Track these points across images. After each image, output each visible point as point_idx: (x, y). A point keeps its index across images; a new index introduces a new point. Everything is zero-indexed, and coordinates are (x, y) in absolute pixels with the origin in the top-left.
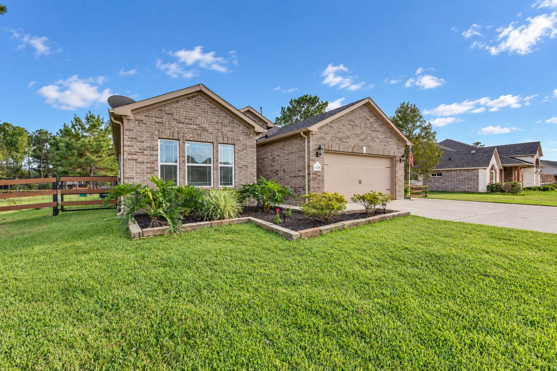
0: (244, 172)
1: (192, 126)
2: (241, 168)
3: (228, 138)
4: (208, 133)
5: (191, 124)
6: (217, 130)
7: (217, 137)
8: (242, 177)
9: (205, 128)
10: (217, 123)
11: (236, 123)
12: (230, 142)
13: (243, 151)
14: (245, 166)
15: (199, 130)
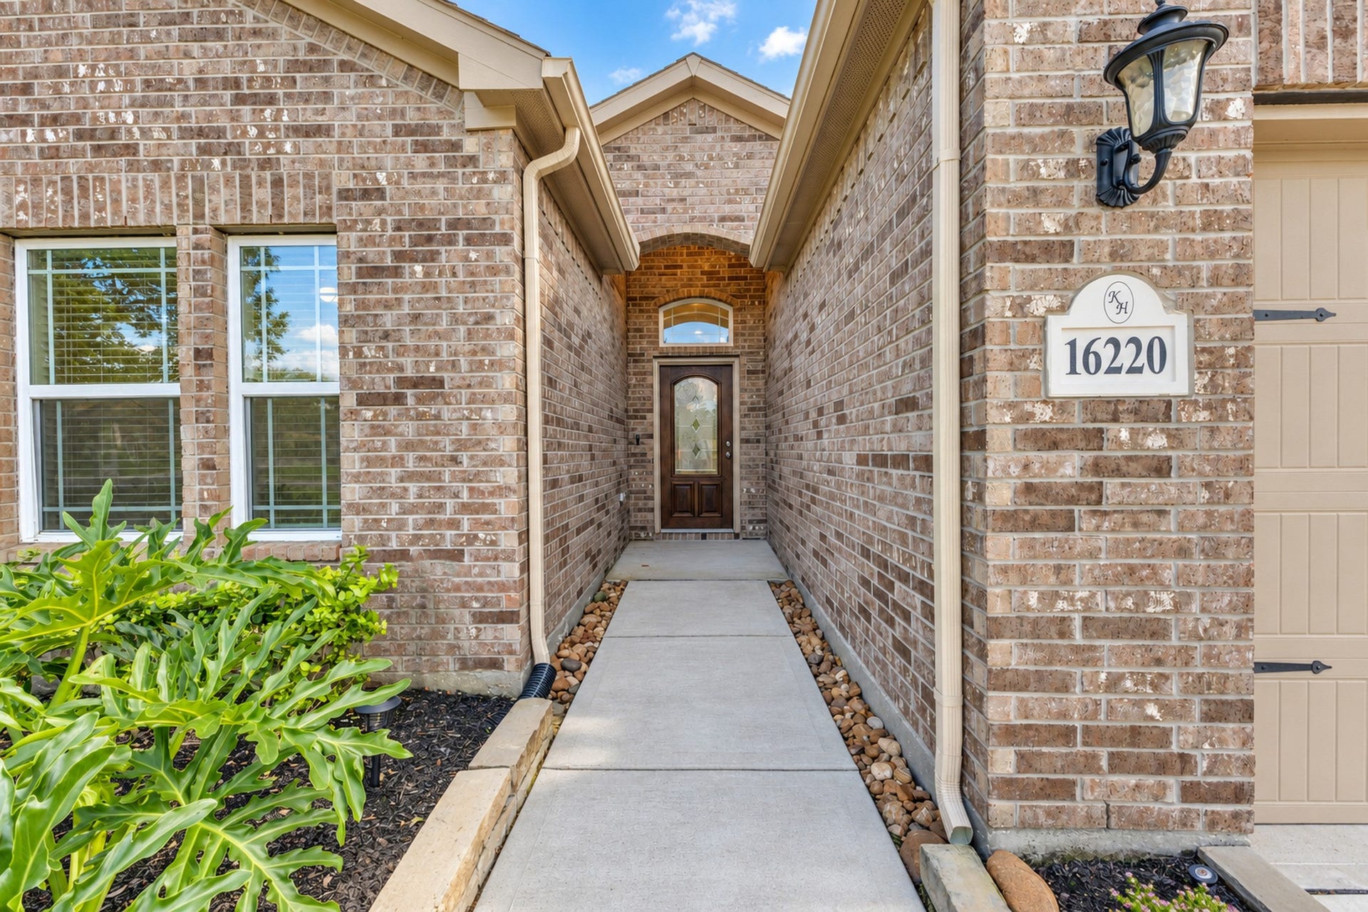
0: (409, 429)
1: (31, 135)
2: (383, 399)
3: (277, 183)
4: (132, 166)
5: (25, 121)
6: (201, 133)
7: (199, 184)
8: (394, 472)
9: (113, 134)
10: (201, 83)
11: (345, 66)
12: (294, 212)
13: (396, 272)
14: (415, 383)
15: (74, 153)
